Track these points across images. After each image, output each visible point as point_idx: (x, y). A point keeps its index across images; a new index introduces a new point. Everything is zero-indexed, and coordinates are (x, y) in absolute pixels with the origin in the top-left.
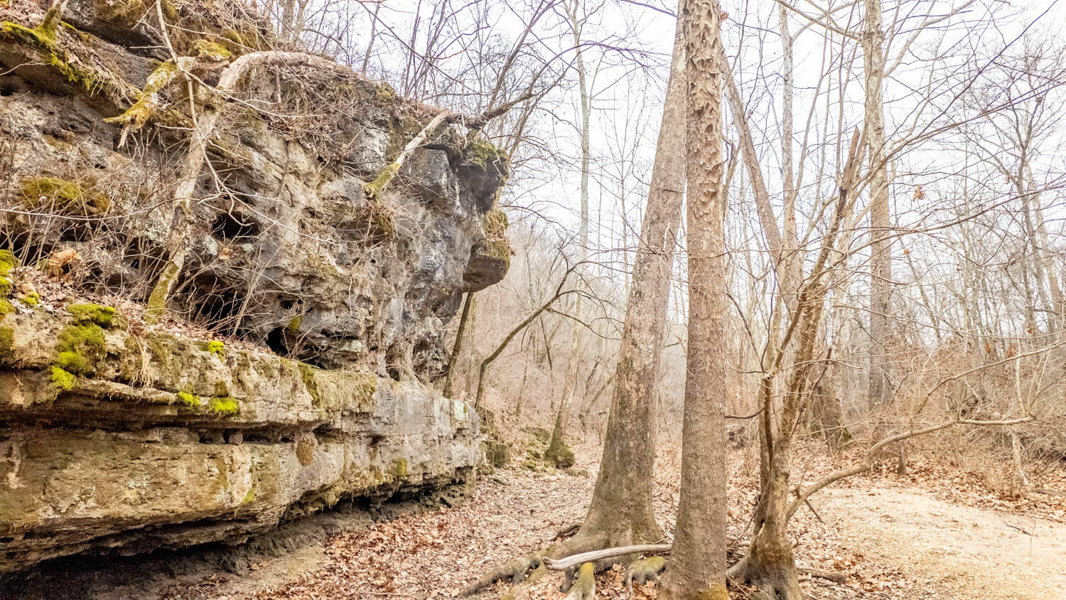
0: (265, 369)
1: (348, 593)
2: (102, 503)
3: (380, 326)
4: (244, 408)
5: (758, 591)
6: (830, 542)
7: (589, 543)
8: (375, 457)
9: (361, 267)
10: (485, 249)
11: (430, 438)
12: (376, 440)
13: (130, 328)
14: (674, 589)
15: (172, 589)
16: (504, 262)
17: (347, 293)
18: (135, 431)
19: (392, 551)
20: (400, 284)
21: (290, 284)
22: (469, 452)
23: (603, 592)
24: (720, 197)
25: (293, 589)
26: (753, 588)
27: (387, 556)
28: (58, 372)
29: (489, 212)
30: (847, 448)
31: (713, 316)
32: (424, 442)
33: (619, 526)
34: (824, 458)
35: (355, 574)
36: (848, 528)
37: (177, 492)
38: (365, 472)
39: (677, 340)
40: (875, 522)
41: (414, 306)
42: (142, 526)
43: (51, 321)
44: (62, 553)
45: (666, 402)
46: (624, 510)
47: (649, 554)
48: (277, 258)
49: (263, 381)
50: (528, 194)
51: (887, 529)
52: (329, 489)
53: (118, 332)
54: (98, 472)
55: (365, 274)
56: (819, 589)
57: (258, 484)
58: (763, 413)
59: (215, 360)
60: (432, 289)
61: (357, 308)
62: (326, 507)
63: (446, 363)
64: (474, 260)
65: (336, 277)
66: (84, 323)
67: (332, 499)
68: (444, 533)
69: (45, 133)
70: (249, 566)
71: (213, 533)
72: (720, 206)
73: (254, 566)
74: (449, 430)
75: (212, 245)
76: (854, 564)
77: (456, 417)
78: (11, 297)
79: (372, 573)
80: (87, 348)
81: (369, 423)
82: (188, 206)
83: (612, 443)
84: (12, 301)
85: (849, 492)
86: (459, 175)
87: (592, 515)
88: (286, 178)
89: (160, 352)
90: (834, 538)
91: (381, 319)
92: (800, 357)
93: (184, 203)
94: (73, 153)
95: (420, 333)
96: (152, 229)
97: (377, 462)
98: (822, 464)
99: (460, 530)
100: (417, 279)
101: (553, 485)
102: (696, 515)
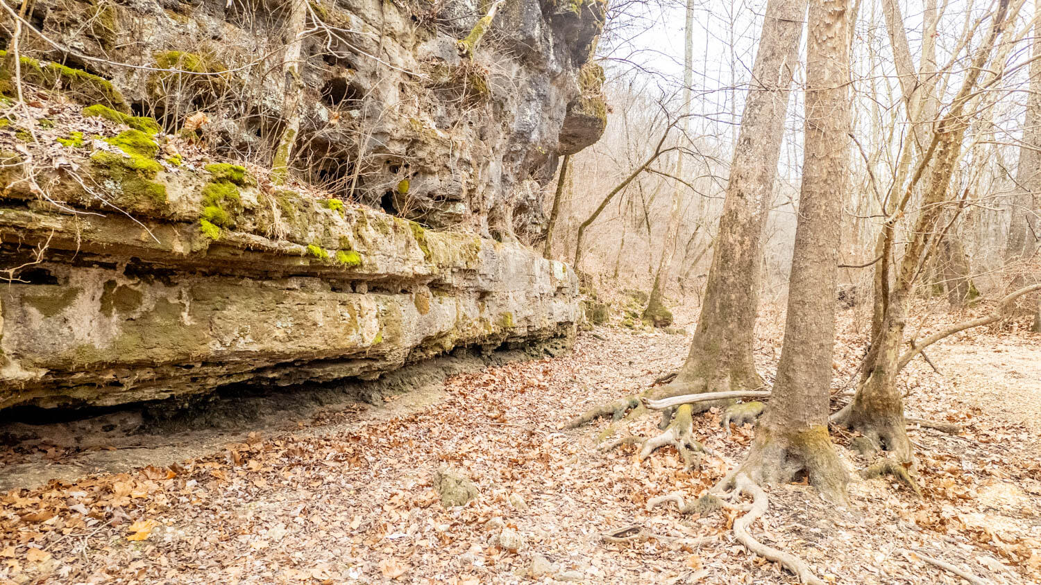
0: (381, 226)
1: (467, 423)
2: (257, 339)
3: (481, 189)
4: (366, 261)
5: (860, 436)
6: (944, 395)
7: (687, 387)
8: (483, 310)
9: (459, 130)
10: (581, 107)
11: (531, 295)
12: (483, 295)
13: (260, 185)
14: (773, 428)
15: (322, 415)
16: (601, 120)
17: (448, 156)
18: (276, 280)
19: (503, 390)
20: (497, 147)
21: (396, 148)
22: (570, 309)
23: (700, 431)
24: (847, 17)
25: (420, 417)
26: (856, 434)
27: (499, 395)
28: (206, 225)
29: (584, 66)
30: (973, 305)
31: (832, 156)
32: (527, 298)
33: (718, 373)
34: (944, 316)
35: (472, 407)
36: (966, 383)
37: (317, 333)
38: (475, 323)
39: (787, 200)
40: (999, 378)
41: (512, 169)
42: (292, 360)
43: (194, 179)
44: (232, 380)
45: (772, 265)
46: (724, 359)
47: (747, 399)
48: (382, 122)
49: (380, 237)
50: (626, 44)
51: (1012, 385)
52: (445, 336)
53: (250, 189)
54: (250, 313)
55: (463, 137)
56: (928, 439)
57: (384, 328)
58: (880, 263)
59: (336, 217)
60: (529, 151)
61: (458, 171)
62: (444, 352)
63: (545, 227)
64: (570, 119)
65: (437, 140)
66: (221, 180)
67: (448, 344)
68: (548, 378)
69: (165, 7)
70: (383, 399)
71: (351, 369)
72: (848, 28)
73: (387, 399)
74: (550, 289)
75: (323, 112)
76: (969, 417)
77: (556, 276)
78: (159, 158)
79: (487, 407)
80: (227, 203)
81: (476, 279)
82: (296, 70)
83: (712, 296)
84: (161, 161)
85: (971, 348)
86: (552, 25)
87: (690, 364)
88: (383, 40)
89: (288, 209)
90: (949, 392)
91: (481, 182)
92: (929, 199)
93: (292, 68)
94: (191, 25)
95: (519, 196)
96: (268, 98)
97: (485, 315)
98: (942, 322)
99: (563, 376)
100: (513, 140)
101: (651, 341)
102: (799, 360)
